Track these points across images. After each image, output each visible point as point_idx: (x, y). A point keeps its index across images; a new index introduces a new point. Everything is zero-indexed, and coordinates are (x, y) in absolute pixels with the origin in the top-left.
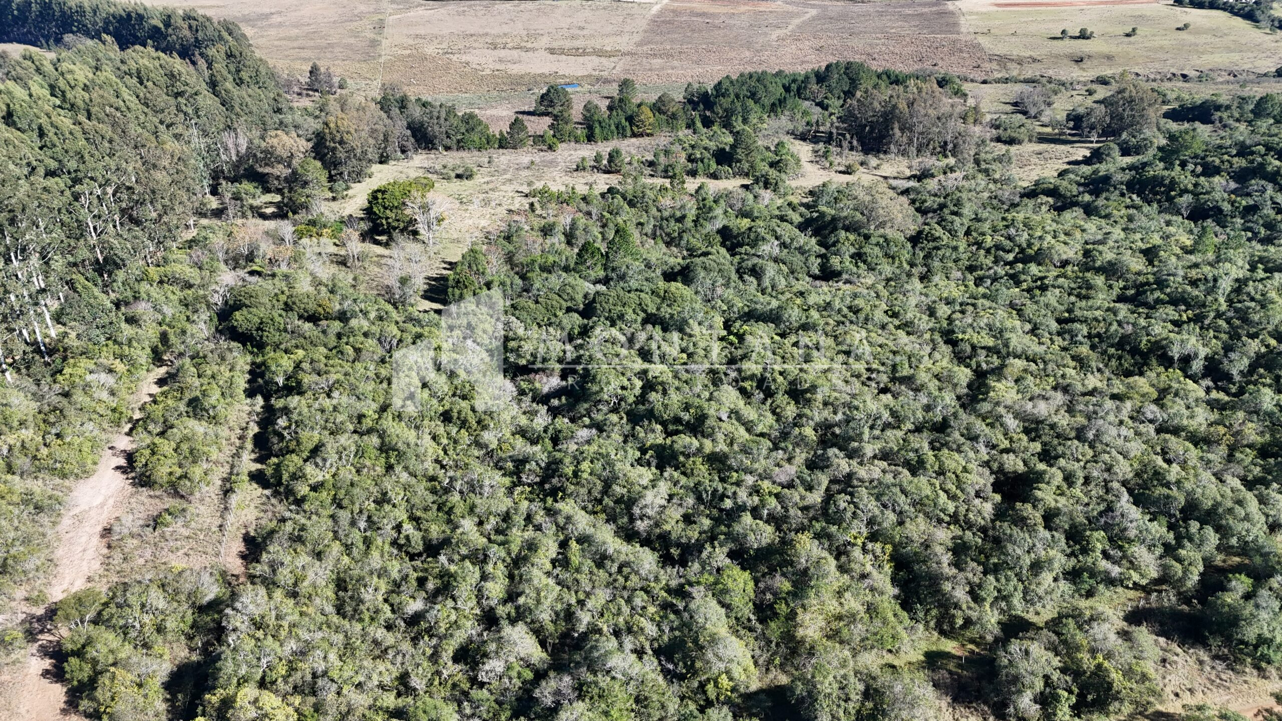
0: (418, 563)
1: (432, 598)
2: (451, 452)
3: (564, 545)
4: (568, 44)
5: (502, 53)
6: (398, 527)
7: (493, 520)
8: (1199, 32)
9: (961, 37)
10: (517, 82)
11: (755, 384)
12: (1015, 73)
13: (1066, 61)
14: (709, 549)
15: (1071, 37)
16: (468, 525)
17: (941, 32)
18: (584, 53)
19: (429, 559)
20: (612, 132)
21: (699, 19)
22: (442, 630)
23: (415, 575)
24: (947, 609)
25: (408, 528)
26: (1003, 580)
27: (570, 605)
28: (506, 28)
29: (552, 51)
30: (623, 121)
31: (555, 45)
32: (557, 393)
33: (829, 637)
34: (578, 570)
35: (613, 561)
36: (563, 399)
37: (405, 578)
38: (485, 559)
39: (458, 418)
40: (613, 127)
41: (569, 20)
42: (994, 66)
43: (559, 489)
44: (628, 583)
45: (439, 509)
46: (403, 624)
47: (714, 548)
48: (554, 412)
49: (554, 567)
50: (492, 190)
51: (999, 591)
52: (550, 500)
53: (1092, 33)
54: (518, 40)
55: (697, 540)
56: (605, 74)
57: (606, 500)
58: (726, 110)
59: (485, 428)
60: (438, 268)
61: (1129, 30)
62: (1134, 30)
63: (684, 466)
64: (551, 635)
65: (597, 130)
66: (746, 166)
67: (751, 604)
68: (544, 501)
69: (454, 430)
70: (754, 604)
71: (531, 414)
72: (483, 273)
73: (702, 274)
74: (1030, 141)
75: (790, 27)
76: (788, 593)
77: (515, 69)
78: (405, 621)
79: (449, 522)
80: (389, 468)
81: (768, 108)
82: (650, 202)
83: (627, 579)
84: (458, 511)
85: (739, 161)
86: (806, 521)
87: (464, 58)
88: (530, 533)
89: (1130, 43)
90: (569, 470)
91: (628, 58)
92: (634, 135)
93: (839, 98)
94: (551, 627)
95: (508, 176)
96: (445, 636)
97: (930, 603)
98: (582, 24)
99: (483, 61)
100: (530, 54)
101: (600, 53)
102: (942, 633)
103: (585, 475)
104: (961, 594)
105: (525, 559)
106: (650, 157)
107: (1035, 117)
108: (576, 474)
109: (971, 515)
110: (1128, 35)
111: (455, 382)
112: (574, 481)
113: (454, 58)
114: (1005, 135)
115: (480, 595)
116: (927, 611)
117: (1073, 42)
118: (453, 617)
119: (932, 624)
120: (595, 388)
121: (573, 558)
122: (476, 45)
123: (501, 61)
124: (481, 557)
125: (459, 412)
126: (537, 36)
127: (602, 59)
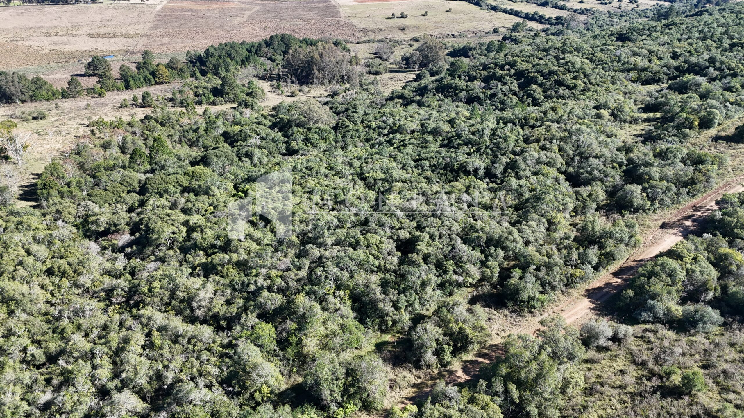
0: (44, 370)
1: (58, 389)
2: (57, 294)
3: (149, 335)
4: (102, 31)
5: (56, 39)
6: (24, 350)
7: (95, 331)
8: (456, 12)
9: (342, 19)
10: (68, 57)
12: (372, 37)
13: (396, 30)
14: (245, 316)
15: (397, 17)
16: (77, 338)
17: (331, 17)
18: (114, 36)
19: (52, 365)
20: (142, 83)
21: (188, 13)
22: (69, 408)
23: (43, 378)
24: (382, 317)
25: (32, 349)
26: (408, 296)
27: (158, 371)
28: (55, 23)
29: (91, 36)
30: (148, 75)
31: (93, 32)
32: (130, 244)
33: (322, 349)
34: (161, 348)
35: (183, 337)
36: (134, 247)
37: (36, 381)
38: (93, 355)
39: (59, 271)
40: (142, 79)
41: (100, 16)
42: (361, 34)
43: (140, 302)
44: (196, 348)
45: (54, 332)
46: (38, 411)
47: (247, 315)
48: (129, 256)
49: (144, 350)
50: (62, 124)
51: (407, 302)
52: (134, 310)
53: (407, 15)
54: (65, 30)
55: (236, 313)
56: (131, 48)
57: (173, 302)
58: (214, 65)
59: (80, 274)
60: (28, 179)
61: (424, 13)
62: (426, 12)
63: (221, 272)
64: (148, 391)
65: (132, 82)
66: (232, 96)
67: (274, 342)
68: (131, 311)
69: (57, 280)
70: (277, 341)
71: (113, 260)
72: (63, 177)
73: (215, 159)
74: (386, 72)
75: (245, 17)
76: (296, 329)
77: (67, 49)
78: (39, 409)
79: (63, 338)
80: (11, 313)
81: (240, 63)
82: (175, 122)
83: (194, 346)
84: (68, 330)
85: (227, 93)
86: (300, 288)
87: (27, 43)
88: (124, 333)
89: (425, 19)
90: (145, 289)
91: (146, 38)
92: (157, 83)
93: (280, 55)
94: (147, 387)
95: (72, 115)
96: (72, 411)
97: (374, 317)
98: (110, 18)
99: (42, 44)
100: (76, 38)
101: (125, 36)
102: (382, 332)
103: (157, 290)
104: (388, 308)
105: (123, 349)
106: (170, 96)
107: (386, 60)
108: (150, 290)
109: (387, 265)
110: (424, 15)
111: (53, 249)
112: (150, 295)
113: (20, 43)
114: (373, 70)
115: (93, 379)
116: (373, 322)
117: (398, 20)
118: (76, 398)
119: (376, 328)
120: (155, 236)
121: (156, 341)
122: (35, 34)
123: (55, 43)
124: (89, 356)
125: (59, 268)
126: (79, 26)
127: (128, 39)
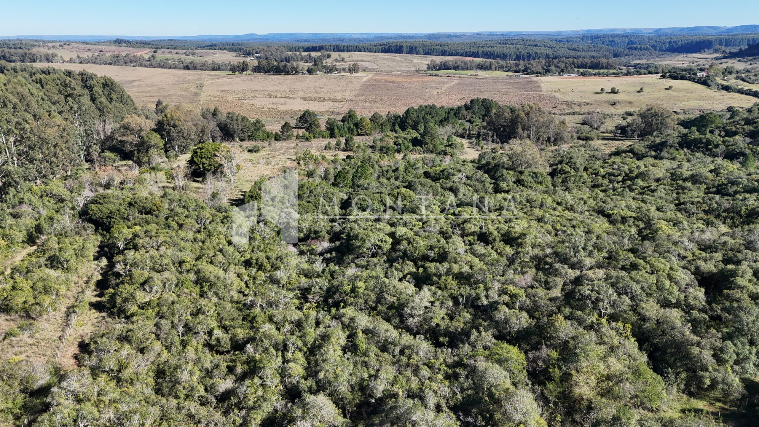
0: (228, 356)
1: (241, 379)
2: (251, 285)
3: (351, 337)
4: (314, 96)
5: (275, 100)
6: (210, 333)
7: (288, 327)
8: (678, 90)
9: (543, 93)
10: (283, 114)
11: (476, 238)
12: (578, 110)
13: (605, 104)
14: (476, 334)
15: (607, 93)
16: (268, 328)
17: (531, 91)
18: (324, 100)
19: (237, 353)
20: (346, 132)
21: (391, 84)
22: (251, 403)
23: (225, 364)
24: (694, 372)
25: (218, 333)
26: (739, 345)
27: (363, 380)
28: (276, 88)
29: (305, 99)
30: (352, 126)
31: (306, 96)
32: (329, 251)
33: (602, 396)
34: (365, 354)
35: (395, 345)
36: (334, 254)
37: (217, 366)
38: (286, 348)
39: (256, 263)
40: (346, 129)
41: (314, 84)
42: (565, 107)
43: (341, 301)
44: (411, 361)
45: (243, 320)
46: (214, 400)
47: (479, 332)
48: (327, 261)
49: (345, 353)
50: (272, 157)
51: (737, 354)
52: (333, 310)
53: (618, 90)
54: (284, 93)
55: (462, 329)
56: (337, 110)
57: (380, 307)
58: (414, 121)
59: (278, 269)
60: (237, 195)
61: (639, 89)
62: (641, 89)
63: (438, 283)
64: (350, 402)
65: (336, 131)
66: (431, 147)
67: (525, 371)
68: (329, 311)
69: (253, 271)
70: (527, 371)
71: (311, 262)
73: (420, 187)
74: (598, 139)
75: (444, 89)
76: (558, 360)
77: (283, 108)
78: (216, 398)
79: (252, 327)
80: (202, 295)
81: (438, 123)
82: (375, 163)
83: (409, 358)
84: (259, 319)
85: (427, 144)
87: (251, 102)
88: (321, 330)
89: (640, 96)
90: (348, 288)
91: (351, 103)
92: (359, 135)
93: (479, 118)
94: (349, 396)
95: (282, 152)
96: (253, 408)
97: (681, 367)
98: (322, 86)
99: (263, 103)
100: (291, 100)
101: (333, 100)
102: (691, 394)
103: (361, 290)
104: (707, 355)
105: (320, 347)
106: (371, 144)
107: (596, 129)
108: (353, 290)
109: (690, 301)
110: (638, 92)
111: (254, 244)
112: (353, 295)
113: (246, 102)
114: (583, 136)
115: (283, 374)
116: (677, 374)
117: (608, 95)
118: (260, 393)
119: (682, 386)
120: (358, 244)
121: (361, 344)
122: (259, 96)
123: (273, 103)
124: (281, 347)
125: (257, 259)
126: (295, 91)
127: (335, 103)
